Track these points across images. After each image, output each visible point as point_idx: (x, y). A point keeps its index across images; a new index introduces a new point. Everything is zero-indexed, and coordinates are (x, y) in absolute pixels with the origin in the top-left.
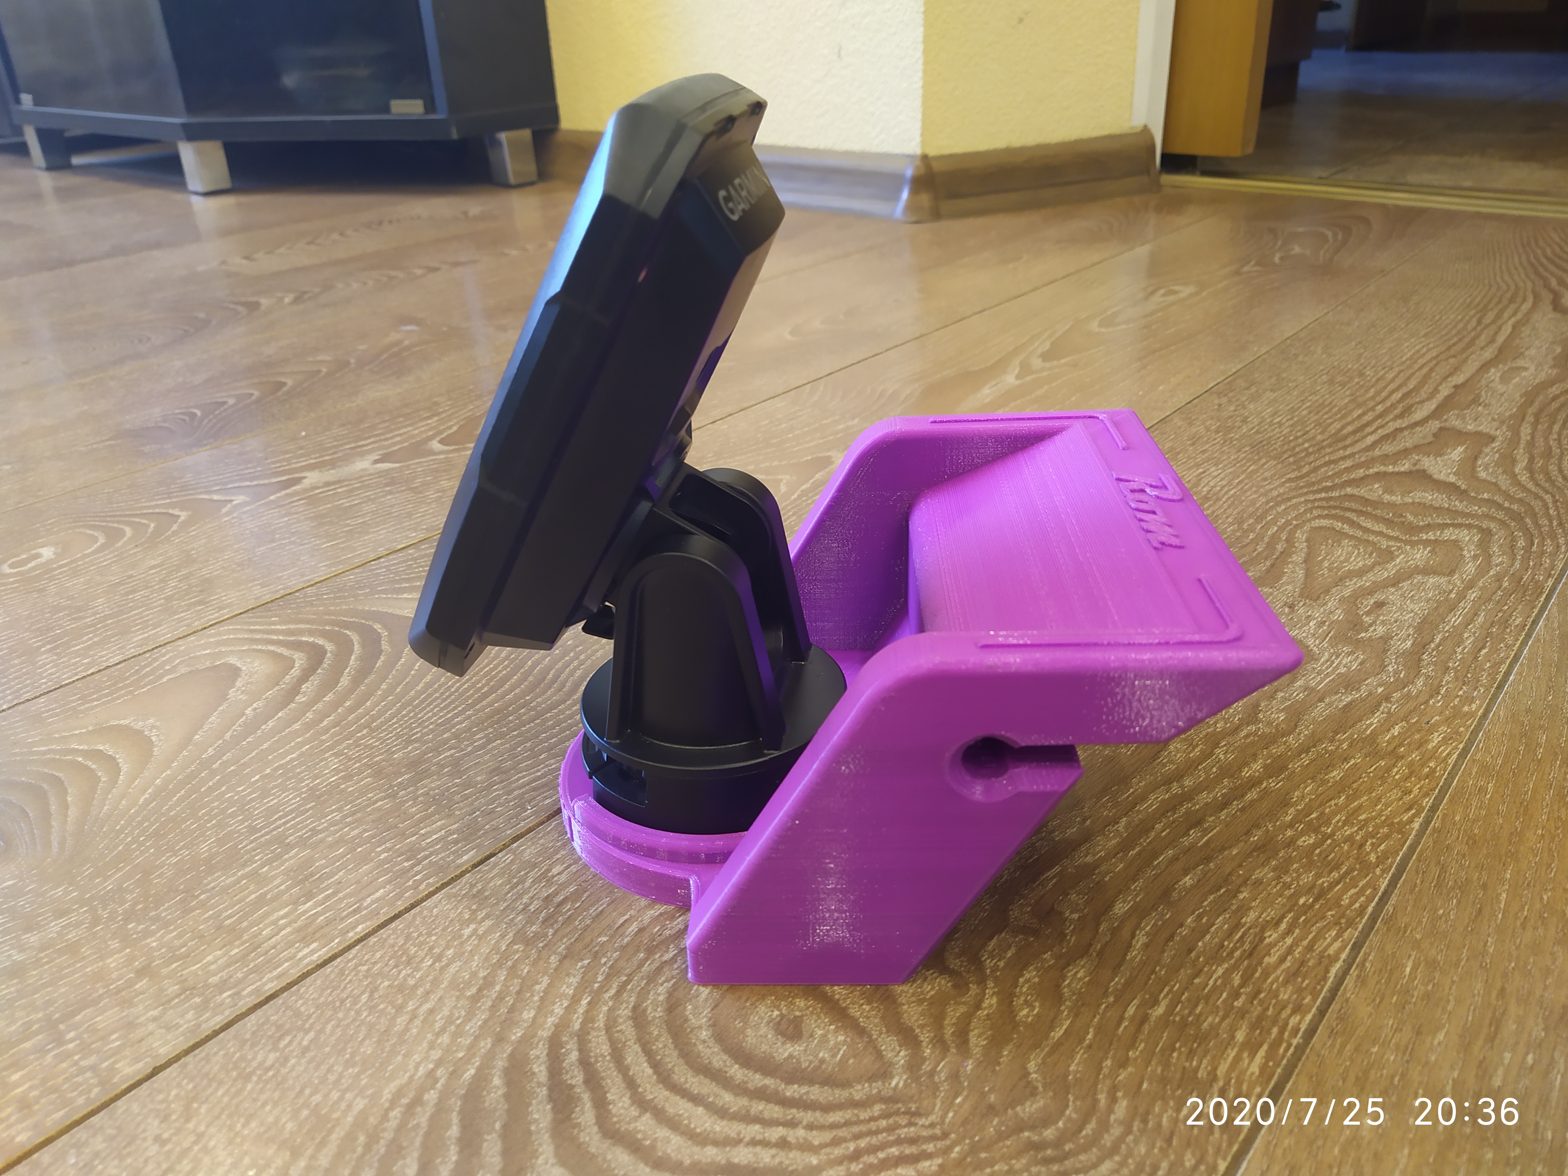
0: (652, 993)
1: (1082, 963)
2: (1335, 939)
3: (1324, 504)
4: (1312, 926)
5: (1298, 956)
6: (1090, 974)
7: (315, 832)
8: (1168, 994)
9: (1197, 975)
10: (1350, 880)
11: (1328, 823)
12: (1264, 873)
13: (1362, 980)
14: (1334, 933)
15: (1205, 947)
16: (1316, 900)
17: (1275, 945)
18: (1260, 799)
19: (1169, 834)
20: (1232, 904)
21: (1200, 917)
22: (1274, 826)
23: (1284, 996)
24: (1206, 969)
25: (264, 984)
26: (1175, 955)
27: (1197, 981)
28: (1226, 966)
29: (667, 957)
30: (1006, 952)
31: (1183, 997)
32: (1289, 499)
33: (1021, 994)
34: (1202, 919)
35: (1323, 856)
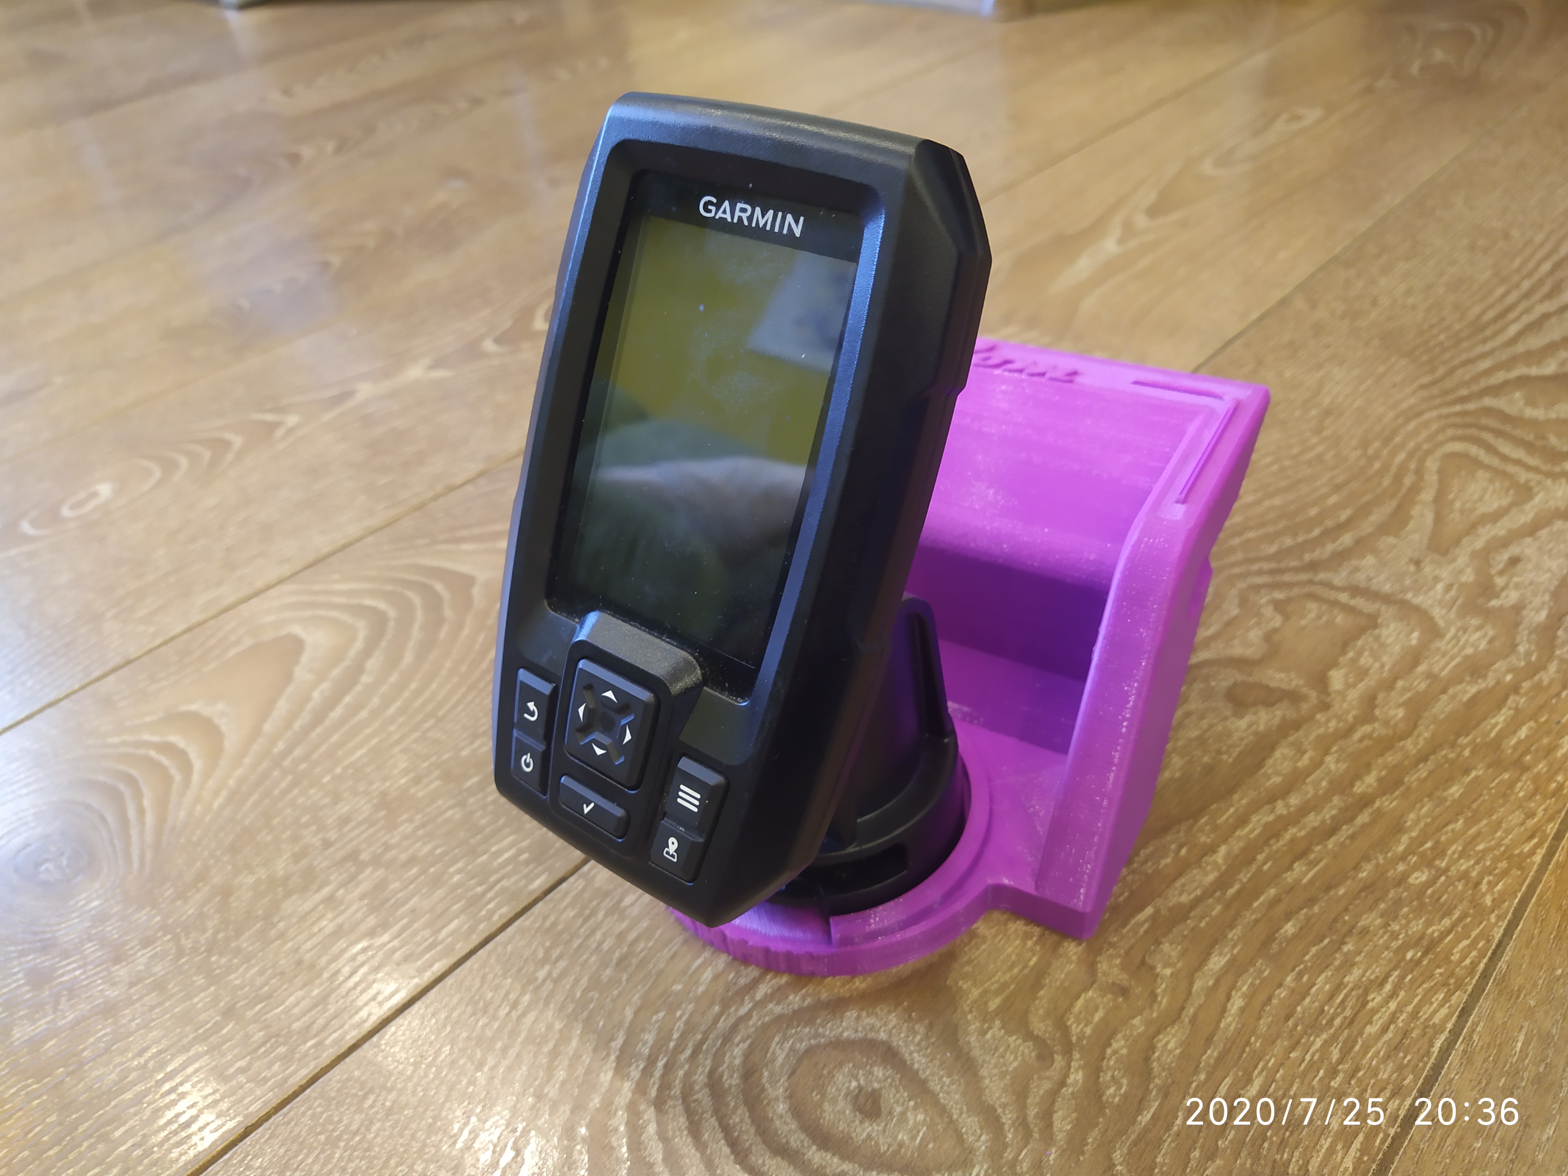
0: (728, 1055)
1: (1173, 1031)
2: (1441, 1005)
3: (1458, 420)
4: (1419, 987)
5: (1401, 1025)
6: (1181, 1045)
7: (387, 847)
8: (1262, 1070)
9: (1293, 1048)
10: (1463, 929)
11: (1442, 854)
12: (1371, 920)
13: (1468, 1057)
14: (1441, 996)
15: (1304, 1012)
16: (1425, 954)
17: (1378, 1011)
18: (1373, 822)
19: (1271, 866)
20: (1335, 959)
21: (1300, 975)
22: (1385, 858)
23: (1383, 1075)
24: (1303, 1041)
25: (346, 1033)
26: (1272, 1022)
27: (1293, 1055)
28: (1324, 1036)
29: (742, 1011)
30: (1093, 1015)
31: (1278, 1076)
32: (1420, 414)
33: (1108, 1068)
34: (1302, 977)
35: (1436, 897)
